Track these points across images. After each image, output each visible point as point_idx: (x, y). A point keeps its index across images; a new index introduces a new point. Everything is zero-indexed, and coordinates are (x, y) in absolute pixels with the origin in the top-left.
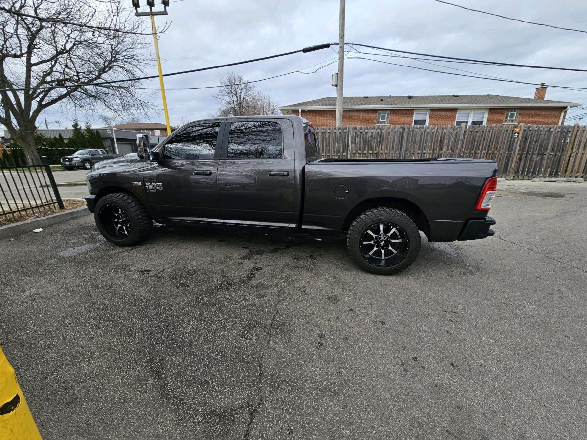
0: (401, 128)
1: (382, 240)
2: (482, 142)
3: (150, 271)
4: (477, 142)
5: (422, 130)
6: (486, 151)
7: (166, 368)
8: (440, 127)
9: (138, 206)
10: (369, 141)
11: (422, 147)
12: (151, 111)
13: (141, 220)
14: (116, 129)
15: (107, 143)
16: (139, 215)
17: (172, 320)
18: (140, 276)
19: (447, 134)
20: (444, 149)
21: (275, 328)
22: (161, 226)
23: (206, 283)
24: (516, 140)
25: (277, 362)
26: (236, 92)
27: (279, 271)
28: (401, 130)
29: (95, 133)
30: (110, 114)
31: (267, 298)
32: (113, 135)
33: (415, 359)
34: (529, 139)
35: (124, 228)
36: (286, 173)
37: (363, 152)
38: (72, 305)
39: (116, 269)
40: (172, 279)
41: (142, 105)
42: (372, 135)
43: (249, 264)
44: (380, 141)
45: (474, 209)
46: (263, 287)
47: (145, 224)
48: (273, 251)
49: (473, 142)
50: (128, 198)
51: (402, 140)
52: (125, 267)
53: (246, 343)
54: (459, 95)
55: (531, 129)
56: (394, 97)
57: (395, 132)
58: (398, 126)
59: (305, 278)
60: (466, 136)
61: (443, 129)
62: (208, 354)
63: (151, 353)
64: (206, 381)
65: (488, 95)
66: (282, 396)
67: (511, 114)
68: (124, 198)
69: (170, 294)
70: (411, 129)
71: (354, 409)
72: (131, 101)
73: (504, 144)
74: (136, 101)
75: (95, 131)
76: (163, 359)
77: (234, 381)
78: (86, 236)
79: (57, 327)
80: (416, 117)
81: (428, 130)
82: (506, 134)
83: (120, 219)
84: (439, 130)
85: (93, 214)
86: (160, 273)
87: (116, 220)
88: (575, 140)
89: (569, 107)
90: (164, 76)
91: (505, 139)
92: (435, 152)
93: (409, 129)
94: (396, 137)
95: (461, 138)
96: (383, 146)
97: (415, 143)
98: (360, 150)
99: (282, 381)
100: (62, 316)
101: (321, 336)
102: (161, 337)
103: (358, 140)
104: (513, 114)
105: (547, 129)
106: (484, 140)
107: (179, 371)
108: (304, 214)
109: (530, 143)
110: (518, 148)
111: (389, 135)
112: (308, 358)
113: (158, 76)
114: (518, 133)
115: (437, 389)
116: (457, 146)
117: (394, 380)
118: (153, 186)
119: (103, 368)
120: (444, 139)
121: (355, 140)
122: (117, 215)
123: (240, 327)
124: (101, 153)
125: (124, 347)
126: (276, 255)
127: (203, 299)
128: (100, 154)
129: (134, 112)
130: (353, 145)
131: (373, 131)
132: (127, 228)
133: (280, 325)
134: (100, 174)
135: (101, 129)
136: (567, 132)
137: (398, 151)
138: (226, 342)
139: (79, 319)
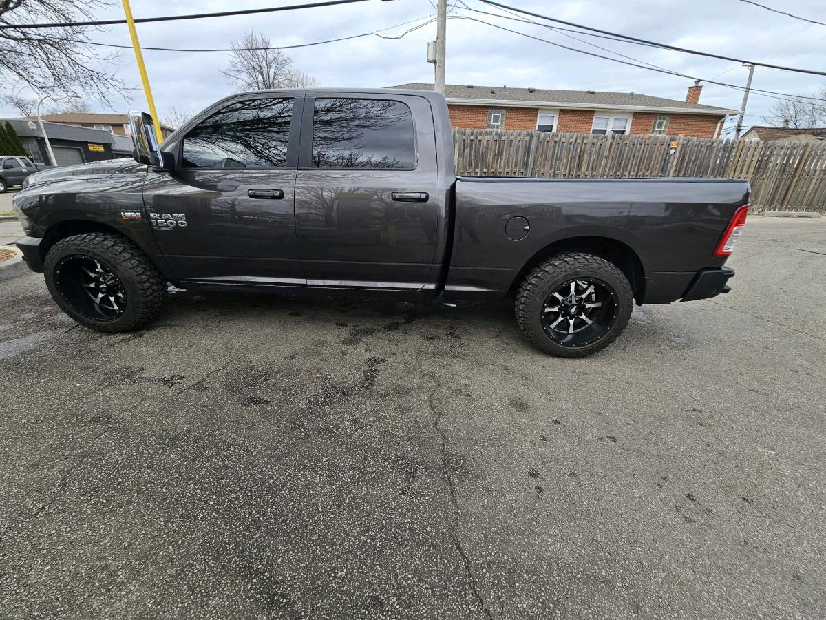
0: (528, 135)
1: (573, 306)
2: (631, 161)
3: (182, 378)
4: (626, 159)
5: (556, 139)
6: (635, 172)
7: (283, 581)
8: (580, 136)
9: (137, 258)
10: (483, 154)
11: (555, 165)
12: (112, 90)
13: (147, 285)
14: (45, 121)
15: (31, 147)
16: (142, 274)
17: (260, 473)
18: (166, 388)
19: (588, 147)
20: (583, 169)
21: (452, 468)
22: (177, 292)
23: (297, 393)
24: (672, 157)
25: (486, 535)
26: (261, 68)
27: (414, 362)
28: (527, 138)
29: (5, 128)
30: (29, 94)
31: (415, 413)
32: (41, 130)
33: (690, 497)
34: (687, 158)
35: (112, 299)
36: (423, 196)
37: (475, 170)
38: (35, 466)
39: (112, 379)
40: (231, 390)
41: (93, 77)
42: (487, 145)
43: (359, 354)
44: (499, 154)
45: (713, 255)
46: (401, 393)
47: (154, 291)
48: (390, 328)
49: (620, 159)
50: (115, 244)
51: (528, 154)
52: (130, 375)
53: (415, 505)
54: (596, 90)
55: (690, 143)
56: (510, 89)
57: (519, 141)
58: (524, 133)
59: (459, 371)
60: (612, 150)
61: (583, 140)
62: (355, 537)
63: (242, 552)
64: (375, 598)
65: (632, 94)
66: (525, 606)
67: (659, 122)
68: (106, 242)
69: (238, 421)
70: (541, 138)
71: (653, 610)
72: (69, 70)
73: (657, 163)
74: (80, 70)
75: (4, 124)
76: (271, 562)
77: (427, 589)
78: (29, 316)
79: (12, 521)
80: (541, 120)
81: (563, 140)
82: (661, 149)
83: (102, 283)
84: (579, 141)
85: (42, 275)
86: (203, 380)
87: (92, 285)
88: (739, 161)
89: (727, 115)
90: (136, 21)
91: (659, 155)
92: (572, 172)
93: (539, 137)
94: (520, 148)
95: (606, 153)
96: (502, 162)
97: (545, 159)
98: (470, 167)
99: (512, 573)
100: (17, 494)
101: (534, 474)
102: (250, 514)
103: (467, 151)
104: (662, 122)
105: (708, 144)
106: (634, 157)
107: (312, 584)
108: (450, 267)
109: (688, 163)
110: (673, 169)
111: (511, 146)
112: (532, 519)
113: (125, 22)
114: (675, 149)
115: (748, 547)
116: (600, 165)
117: (682, 542)
118: (167, 220)
119: (145, 605)
120: (583, 155)
121: (464, 151)
122: (93, 275)
123: (392, 472)
124: (23, 165)
125: (179, 547)
126: (397, 335)
127: (303, 424)
128: (19, 165)
129: (79, 91)
130: (461, 159)
131: (489, 138)
132: (117, 299)
133: (457, 462)
134: (41, 197)
135: (15, 121)
136: (731, 149)
137: (522, 171)
138: (380, 507)
139: (59, 495)
